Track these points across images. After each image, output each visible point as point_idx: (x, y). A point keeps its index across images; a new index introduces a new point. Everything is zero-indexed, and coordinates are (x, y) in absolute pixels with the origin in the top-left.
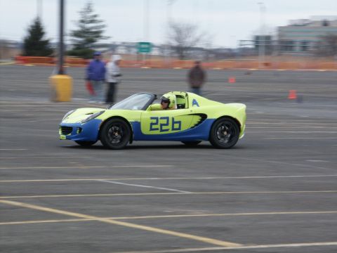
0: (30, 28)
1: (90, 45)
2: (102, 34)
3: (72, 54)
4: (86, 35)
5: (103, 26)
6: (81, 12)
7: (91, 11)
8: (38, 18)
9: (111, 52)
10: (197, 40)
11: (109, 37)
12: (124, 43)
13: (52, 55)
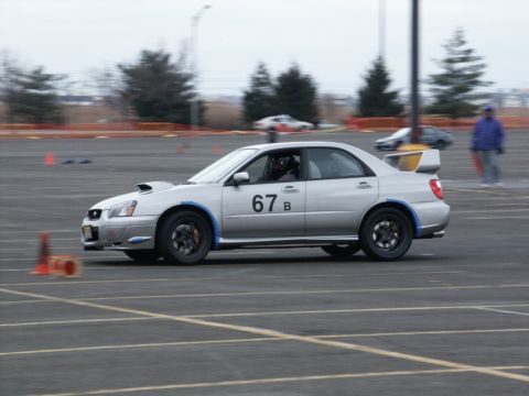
0: (368, 75)
1: (460, 96)
2: (480, 79)
3: (432, 110)
4: (454, 80)
5: (483, 66)
6: (446, 46)
7: (463, 43)
8: (380, 58)
11: (491, 83)
12: (515, 90)
13: (402, 114)
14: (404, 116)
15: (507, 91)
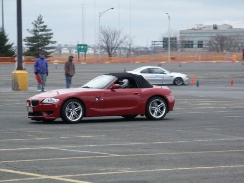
2: (51, 40)
3: (27, 54)
5: (50, 34)
8: (2, 29)
9: (57, 52)
10: (121, 42)
14: (15, 57)
15: (63, 46)
